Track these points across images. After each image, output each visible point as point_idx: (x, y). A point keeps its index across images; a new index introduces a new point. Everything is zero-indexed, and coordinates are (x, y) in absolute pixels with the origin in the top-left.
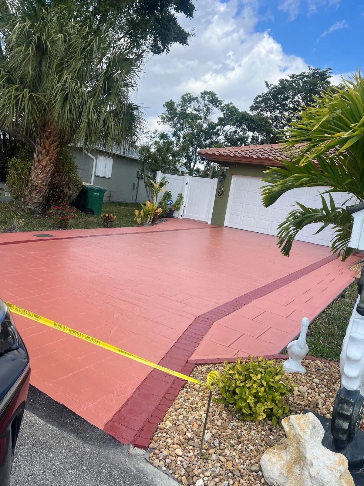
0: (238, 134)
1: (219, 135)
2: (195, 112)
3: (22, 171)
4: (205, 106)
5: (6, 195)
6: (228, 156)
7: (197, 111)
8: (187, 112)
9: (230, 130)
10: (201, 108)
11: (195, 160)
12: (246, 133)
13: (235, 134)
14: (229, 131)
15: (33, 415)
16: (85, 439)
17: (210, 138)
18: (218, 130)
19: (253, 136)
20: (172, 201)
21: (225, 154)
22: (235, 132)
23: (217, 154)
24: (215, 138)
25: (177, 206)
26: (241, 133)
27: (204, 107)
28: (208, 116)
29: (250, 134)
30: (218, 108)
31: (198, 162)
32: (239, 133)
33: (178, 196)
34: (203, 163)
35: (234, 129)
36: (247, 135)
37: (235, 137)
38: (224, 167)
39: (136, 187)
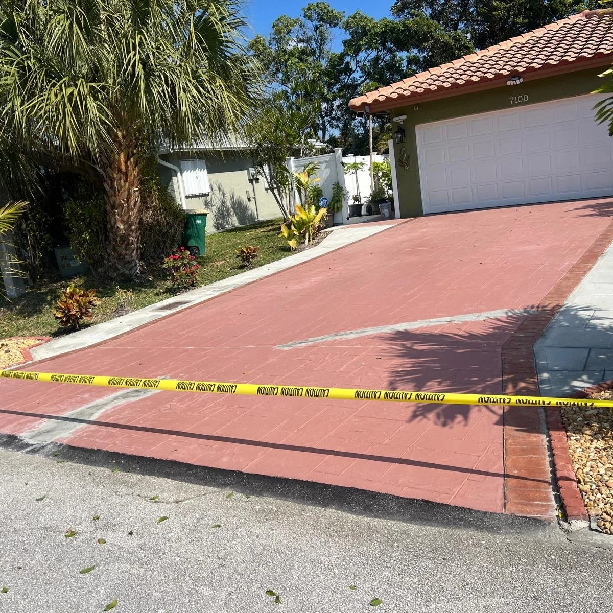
0: (383, 60)
1: (351, 71)
2: (301, 45)
3: (90, 219)
4: (316, 28)
5: (72, 265)
6: (401, 96)
7: (304, 42)
8: (289, 48)
9: (369, 58)
10: (310, 34)
11: (324, 124)
12: (395, 56)
13: (378, 61)
14: (367, 60)
15: (394, 522)
16: (491, 529)
17: (338, 82)
18: (348, 63)
19: (407, 57)
20: (325, 199)
21: (395, 96)
22: (377, 58)
23: (382, 99)
24: (346, 80)
25: (336, 205)
26: (388, 58)
27: (314, 33)
28: (324, 45)
29: (402, 55)
30: (338, 27)
31: (328, 126)
32: (384, 58)
33: (333, 189)
34: (337, 127)
35: (374, 54)
36: (398, 58)
37: (379, 67)
38: (397, 118)
39: (252, 195)
